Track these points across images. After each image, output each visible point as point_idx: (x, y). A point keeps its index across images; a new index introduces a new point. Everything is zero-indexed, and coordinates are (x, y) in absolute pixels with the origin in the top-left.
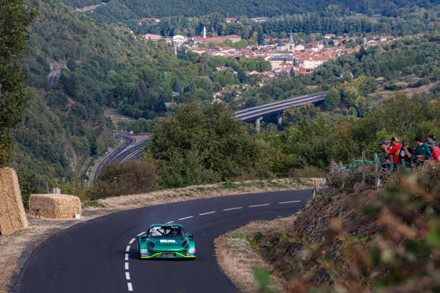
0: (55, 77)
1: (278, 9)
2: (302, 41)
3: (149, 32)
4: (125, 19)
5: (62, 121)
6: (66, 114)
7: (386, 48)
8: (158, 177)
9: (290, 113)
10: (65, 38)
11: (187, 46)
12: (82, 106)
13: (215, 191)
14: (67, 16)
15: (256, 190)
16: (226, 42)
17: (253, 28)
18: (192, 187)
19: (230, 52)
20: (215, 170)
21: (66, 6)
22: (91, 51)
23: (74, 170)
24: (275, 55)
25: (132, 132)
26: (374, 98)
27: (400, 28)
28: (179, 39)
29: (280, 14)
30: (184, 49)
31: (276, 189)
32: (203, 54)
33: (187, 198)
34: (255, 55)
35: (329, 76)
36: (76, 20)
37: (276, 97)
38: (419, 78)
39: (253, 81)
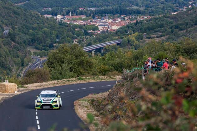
0: (7, 33)
1: (101, 4)
2: (111, 17)
4: (36, 8)
5: (10, 51)
6: (11, 49)
7: (147, 21)
8: (50, 75)
9: (107, 48)
10: (10, 16)
11: (63, 20)
12: (18, 45)
13: (74, 81)
14: (12, 7)
15: (92, 81)
16: (79, 18)
17: (91, 12)
18: (64, 80)
19: (81, 23)
20: (74, 72)
21: (11, 3)
22: (22, 22)
23: (14, 72)
24: (100, 23)
25: (39, 56)
26: (142, 42)
27: (153, 13)
28: (59, 17)
29: (102, 6)
30: (61, 21)
31: (101, 80)
32: (69, 23)
33: (63, 84)
34: (92, 23)
35: (123, 33)
36: (16, 9)
37: (100, 41)
38: (161, 34)
39: (91, 35)
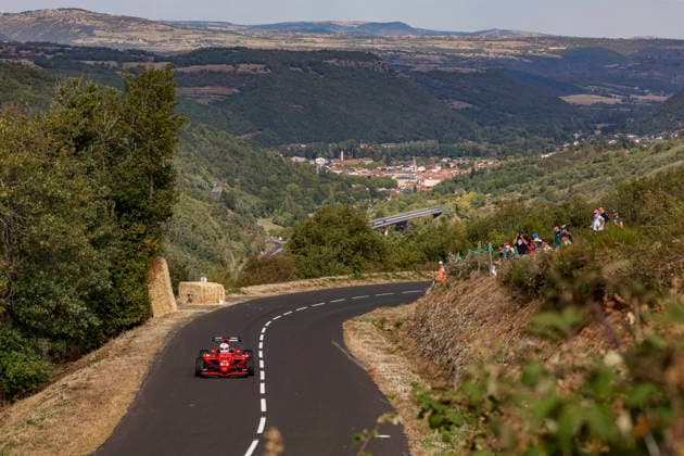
0: (218, 193)
1: (403, 136)
2: (423, 163)
3: (297, 155)
4: (276, 144)
5: (223, 228)
6: (226, 224)
7: (493, 170)
8: (296, 270)
9: (414, 223)
10: (226, 160)
11: (327, 167)
12: (239, 216)
13: (344, 281)
14: (228, 142)
15: (382, 281)
16: (359, 164)
17: (383, 153)
18: (325, 278)
19: (363, 172)
20: (346, 264)
22: (247, 171)
24: (401, 174)
25: (281, 239)
26: (484, 211)
27: (504, 154)
28: (320, 161)
29: (405, 141)
30: (324, 169)
31: (399, 281)
32: (340, 174)
33: (321, 287)
34: (385, 175)
35: (446, 192)
36: (236, 145)
37: (401, 209)
38: (520, 195)
39: (383, 196)
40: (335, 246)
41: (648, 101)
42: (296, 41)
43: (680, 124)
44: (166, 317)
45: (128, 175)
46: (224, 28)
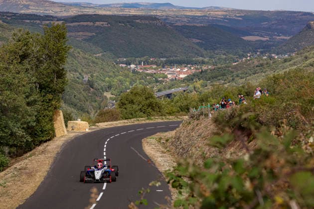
0: (86, 80)
1: (169, 55)
2: (179, 67)
3: (122, 63)
5: (88, 96)
6: (90, 94)
7: (211, 70)
9: (175, 94)
10: (89, 66)
11: (136, 69)
12: (96, 91)
13: (143, 121)
14: (91, 57)
15: (160, 121)
16: (150, 67)
17: (161, 62)
18: (135, 119)
19: (152, 71)
20: (144, 113)
22: (99, 70)
24: (169, 72)
25: (114, 101)
26: (206, 89)
27: (216, 63)
28: (133, 66)
29: (171, 57)
30: (134, 70)
31: (168, 120)
32: (142, 72)
33: (132, 124)
34: (162, 72)
35: (190, 80)
36: (94, 59)
37: (169, 88)
38: (223, 82)
39: (161, 82)
40: (139, 105)
41: (282, 39)
42: (121, 11)
43: (296, 49)
44: (62, 137)
45: (45, 72)
46: (88, 5)
